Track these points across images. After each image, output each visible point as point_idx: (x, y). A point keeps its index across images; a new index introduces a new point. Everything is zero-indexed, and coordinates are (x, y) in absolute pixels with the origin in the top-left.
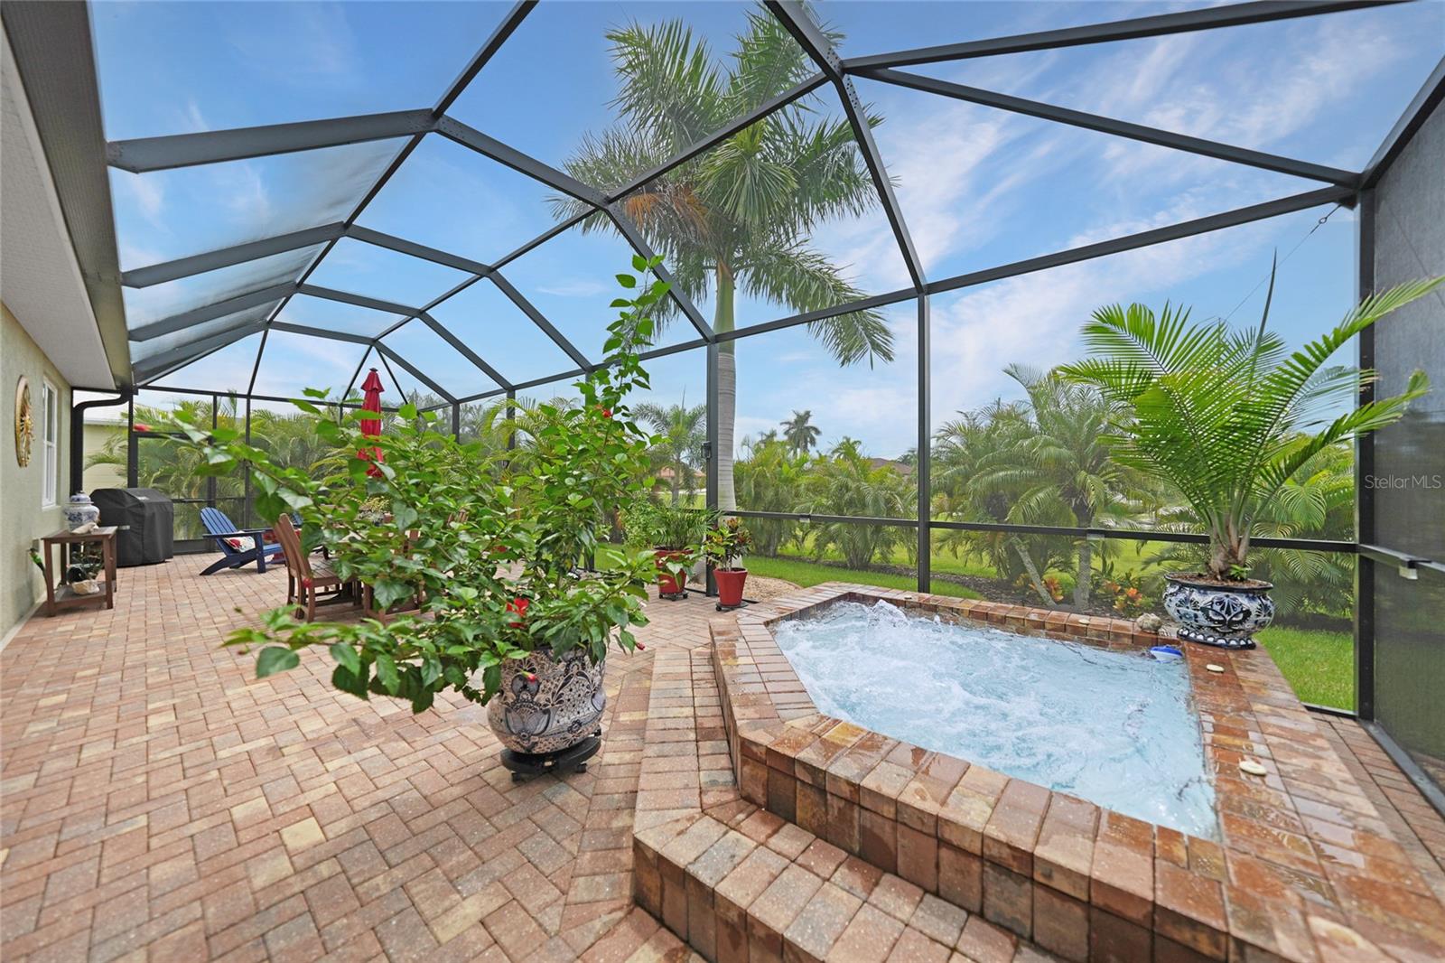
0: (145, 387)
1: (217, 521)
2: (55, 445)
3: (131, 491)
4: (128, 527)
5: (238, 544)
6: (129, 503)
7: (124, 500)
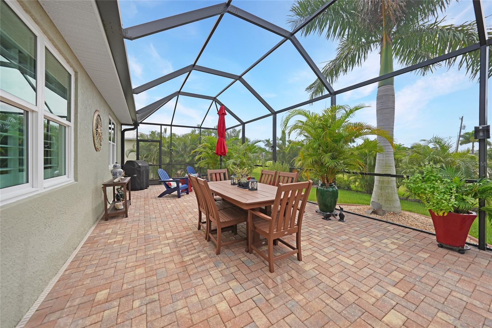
0: (141, 123)
1: (164, 175)
2: (115, 144)
3: (137, 161)
4: (136, 175)
5: (170, 185)
6: (136, 166)
7: (135, 165)
